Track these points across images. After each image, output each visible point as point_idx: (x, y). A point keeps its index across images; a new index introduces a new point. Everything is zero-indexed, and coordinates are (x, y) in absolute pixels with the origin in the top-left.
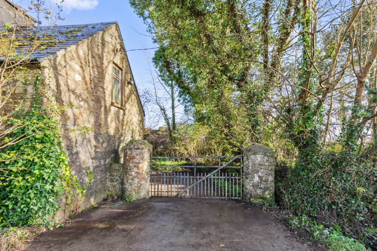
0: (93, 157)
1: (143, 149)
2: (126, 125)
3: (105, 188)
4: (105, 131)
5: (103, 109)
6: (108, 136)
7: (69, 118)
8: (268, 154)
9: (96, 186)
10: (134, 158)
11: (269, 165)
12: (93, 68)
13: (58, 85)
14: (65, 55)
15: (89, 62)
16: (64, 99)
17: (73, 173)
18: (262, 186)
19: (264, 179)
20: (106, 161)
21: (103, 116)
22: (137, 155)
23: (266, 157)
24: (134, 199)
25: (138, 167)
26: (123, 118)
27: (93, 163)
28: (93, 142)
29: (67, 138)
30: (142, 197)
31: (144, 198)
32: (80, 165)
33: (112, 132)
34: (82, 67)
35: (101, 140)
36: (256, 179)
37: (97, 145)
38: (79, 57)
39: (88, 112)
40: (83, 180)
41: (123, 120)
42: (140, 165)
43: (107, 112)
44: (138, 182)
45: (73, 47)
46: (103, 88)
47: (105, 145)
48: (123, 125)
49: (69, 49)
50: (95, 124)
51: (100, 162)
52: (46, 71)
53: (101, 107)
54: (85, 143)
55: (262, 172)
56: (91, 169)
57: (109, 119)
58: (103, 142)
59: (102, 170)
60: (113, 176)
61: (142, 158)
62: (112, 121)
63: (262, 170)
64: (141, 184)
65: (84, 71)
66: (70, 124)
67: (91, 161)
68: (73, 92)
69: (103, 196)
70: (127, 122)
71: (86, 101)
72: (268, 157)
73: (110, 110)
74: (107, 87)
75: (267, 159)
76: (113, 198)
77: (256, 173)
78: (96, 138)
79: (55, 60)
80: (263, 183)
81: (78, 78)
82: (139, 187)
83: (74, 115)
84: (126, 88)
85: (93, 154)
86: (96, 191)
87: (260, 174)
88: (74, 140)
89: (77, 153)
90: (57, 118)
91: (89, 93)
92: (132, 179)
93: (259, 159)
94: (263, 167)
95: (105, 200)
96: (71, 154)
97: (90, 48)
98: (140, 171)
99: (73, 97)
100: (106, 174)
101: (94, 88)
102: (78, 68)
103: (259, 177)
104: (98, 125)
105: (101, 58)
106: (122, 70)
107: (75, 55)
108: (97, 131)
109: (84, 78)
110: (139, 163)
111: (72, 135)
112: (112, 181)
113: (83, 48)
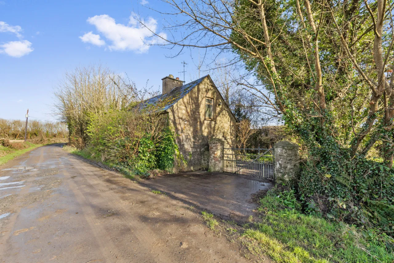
0: (192, 147)
1: (217, 143)
2: (218, 129)
3: (200, 164)
4: (201, 134)
5: (198, 123)
6: (202, 136)
7: (179, 130)
8: (286, 148)
9: (195, 161)
10: (212, 148)
11: (287, 156)
12: (192, 104)
13: (174, 117)
14: (177, 105)
15: (190, 103)
16: (177, 122)
17: (181, 153)
18: (281, 171)
19: (283, 166)
20: (201, 149)
21: (199, 127)
22: (214, 147)
23: (284, 150)
24: (212, 171)
25: (214, 153)
26: (215, 125)
27: (192, 150)
28: (192, 140)
29: (178, 138)
30: (217, 171)
31: (218, 172)
32: (185, 150)
33: (205, 134)
34: (186, 106)
35: (198, 139)
36: (278, 166)
37: (195, 141)
38: (184, 103)
39: (189, 126)
40: (186, 157)
41: (214, 127)
42: (216, 153)
43: (202, 124)
44: (214, 162)
45: (181, 100)
46: (199, 112)
47: (200, 141)
48: (214, 130)
49: (179, 101)
50: (193, 131)
51: (197, 150)
52: (170, 113)
53: (197, 122)
54: (187, 140)
55: (281, 161)
56: (191, 153)
57: (203, 128)
58: (199, 139)
59: (198, 154)
60: (205, 158)
61: (217, 149)
62: (205, 128)
63: (281, 160)
64: (216, 164)
65: (186, 108)
66: (179, 132)
67: (191, 149)
68: (181, 118)
69: (199, 167)
70: (219, 127)
71: (188, 121)
72: (286, 150)
73: (204, 122)
74: (202, 112)
75: (285, 151)
76: (203, 169)
77: (278, 161)
78: (194, 137)
79: (173, 108)
80: (282, 168)
81: (184, 112)
82: (215, 165)
83: (181, 128)
84: (217, 108)
85: (192, 146)
86: (194, 164)
87: (280, 162)
88: (182, 139)
89: (183, 145)
90: (173, 130)
91: (190, 117)
92: (212, 160)
93: (279, 151)
94: (282, 157)
95: (200, 169)
96: (180, 145)
97: (191, 97)
98: (216, 156)
99: (181, 121)
100: (202, 157)
101: (193, 114)
102: (184, 107)
103: (280, 164)
104: (195, 132)
105: (197, 98)
106: (213, 99)
107: (182, 103)
108: (195, 134)
109: (187, 111)
110: (215, 151)
111: (181, 137)
112: (204, 160)
113: (186, 98)
